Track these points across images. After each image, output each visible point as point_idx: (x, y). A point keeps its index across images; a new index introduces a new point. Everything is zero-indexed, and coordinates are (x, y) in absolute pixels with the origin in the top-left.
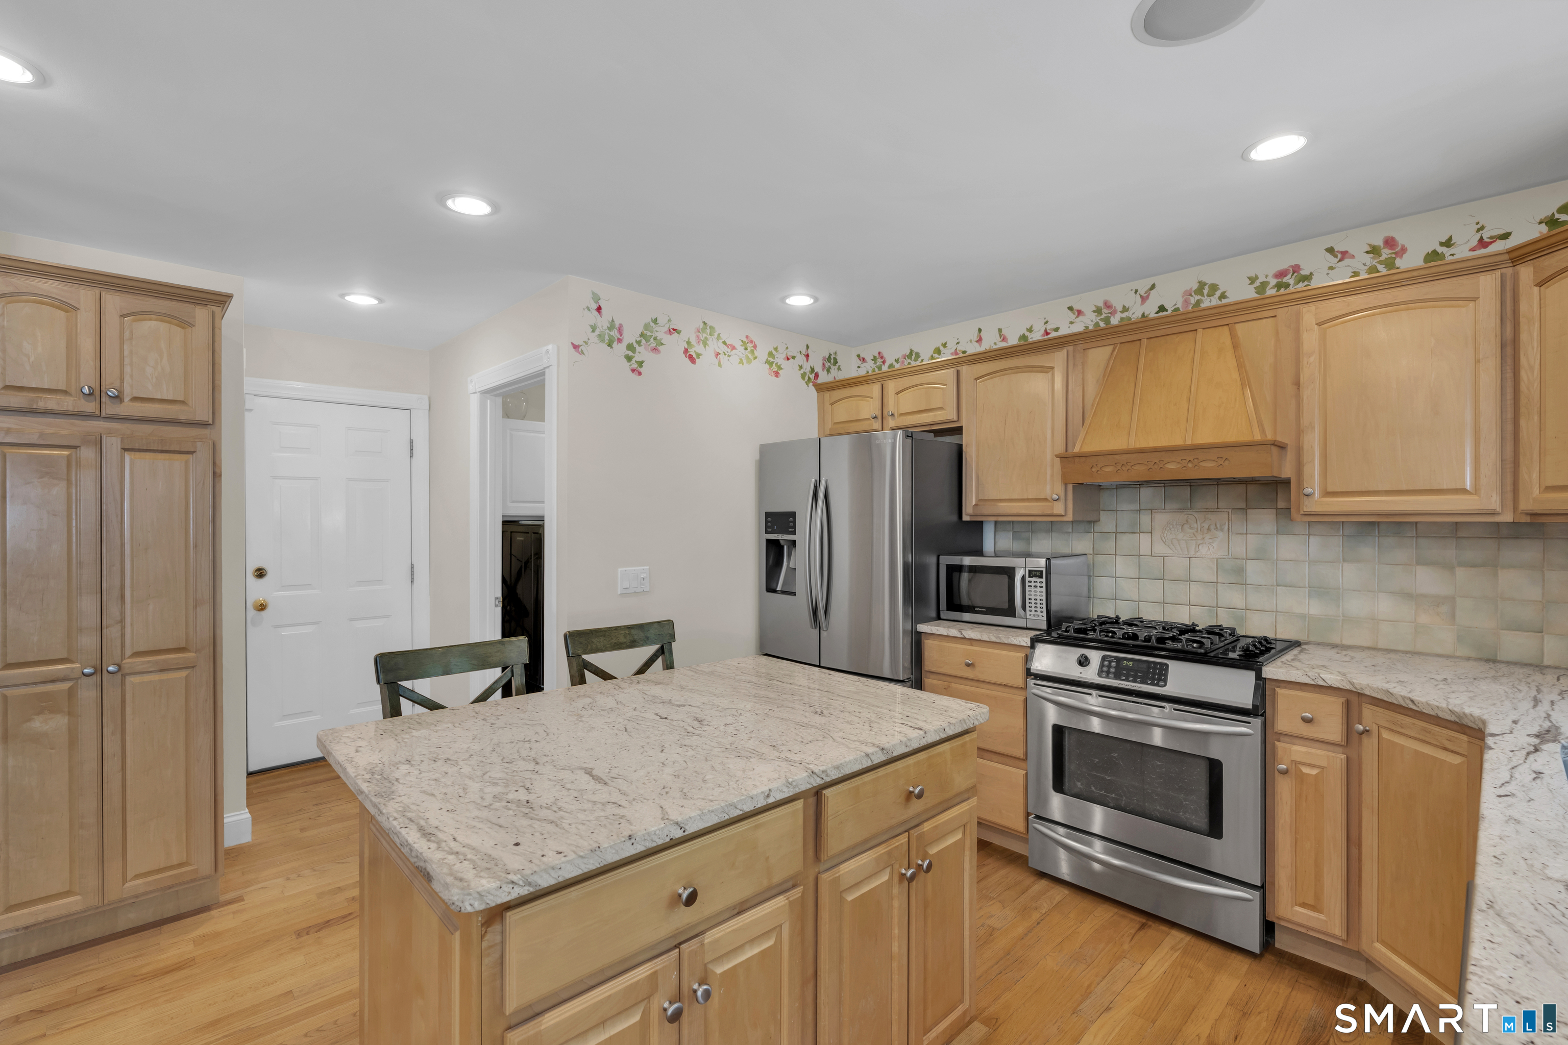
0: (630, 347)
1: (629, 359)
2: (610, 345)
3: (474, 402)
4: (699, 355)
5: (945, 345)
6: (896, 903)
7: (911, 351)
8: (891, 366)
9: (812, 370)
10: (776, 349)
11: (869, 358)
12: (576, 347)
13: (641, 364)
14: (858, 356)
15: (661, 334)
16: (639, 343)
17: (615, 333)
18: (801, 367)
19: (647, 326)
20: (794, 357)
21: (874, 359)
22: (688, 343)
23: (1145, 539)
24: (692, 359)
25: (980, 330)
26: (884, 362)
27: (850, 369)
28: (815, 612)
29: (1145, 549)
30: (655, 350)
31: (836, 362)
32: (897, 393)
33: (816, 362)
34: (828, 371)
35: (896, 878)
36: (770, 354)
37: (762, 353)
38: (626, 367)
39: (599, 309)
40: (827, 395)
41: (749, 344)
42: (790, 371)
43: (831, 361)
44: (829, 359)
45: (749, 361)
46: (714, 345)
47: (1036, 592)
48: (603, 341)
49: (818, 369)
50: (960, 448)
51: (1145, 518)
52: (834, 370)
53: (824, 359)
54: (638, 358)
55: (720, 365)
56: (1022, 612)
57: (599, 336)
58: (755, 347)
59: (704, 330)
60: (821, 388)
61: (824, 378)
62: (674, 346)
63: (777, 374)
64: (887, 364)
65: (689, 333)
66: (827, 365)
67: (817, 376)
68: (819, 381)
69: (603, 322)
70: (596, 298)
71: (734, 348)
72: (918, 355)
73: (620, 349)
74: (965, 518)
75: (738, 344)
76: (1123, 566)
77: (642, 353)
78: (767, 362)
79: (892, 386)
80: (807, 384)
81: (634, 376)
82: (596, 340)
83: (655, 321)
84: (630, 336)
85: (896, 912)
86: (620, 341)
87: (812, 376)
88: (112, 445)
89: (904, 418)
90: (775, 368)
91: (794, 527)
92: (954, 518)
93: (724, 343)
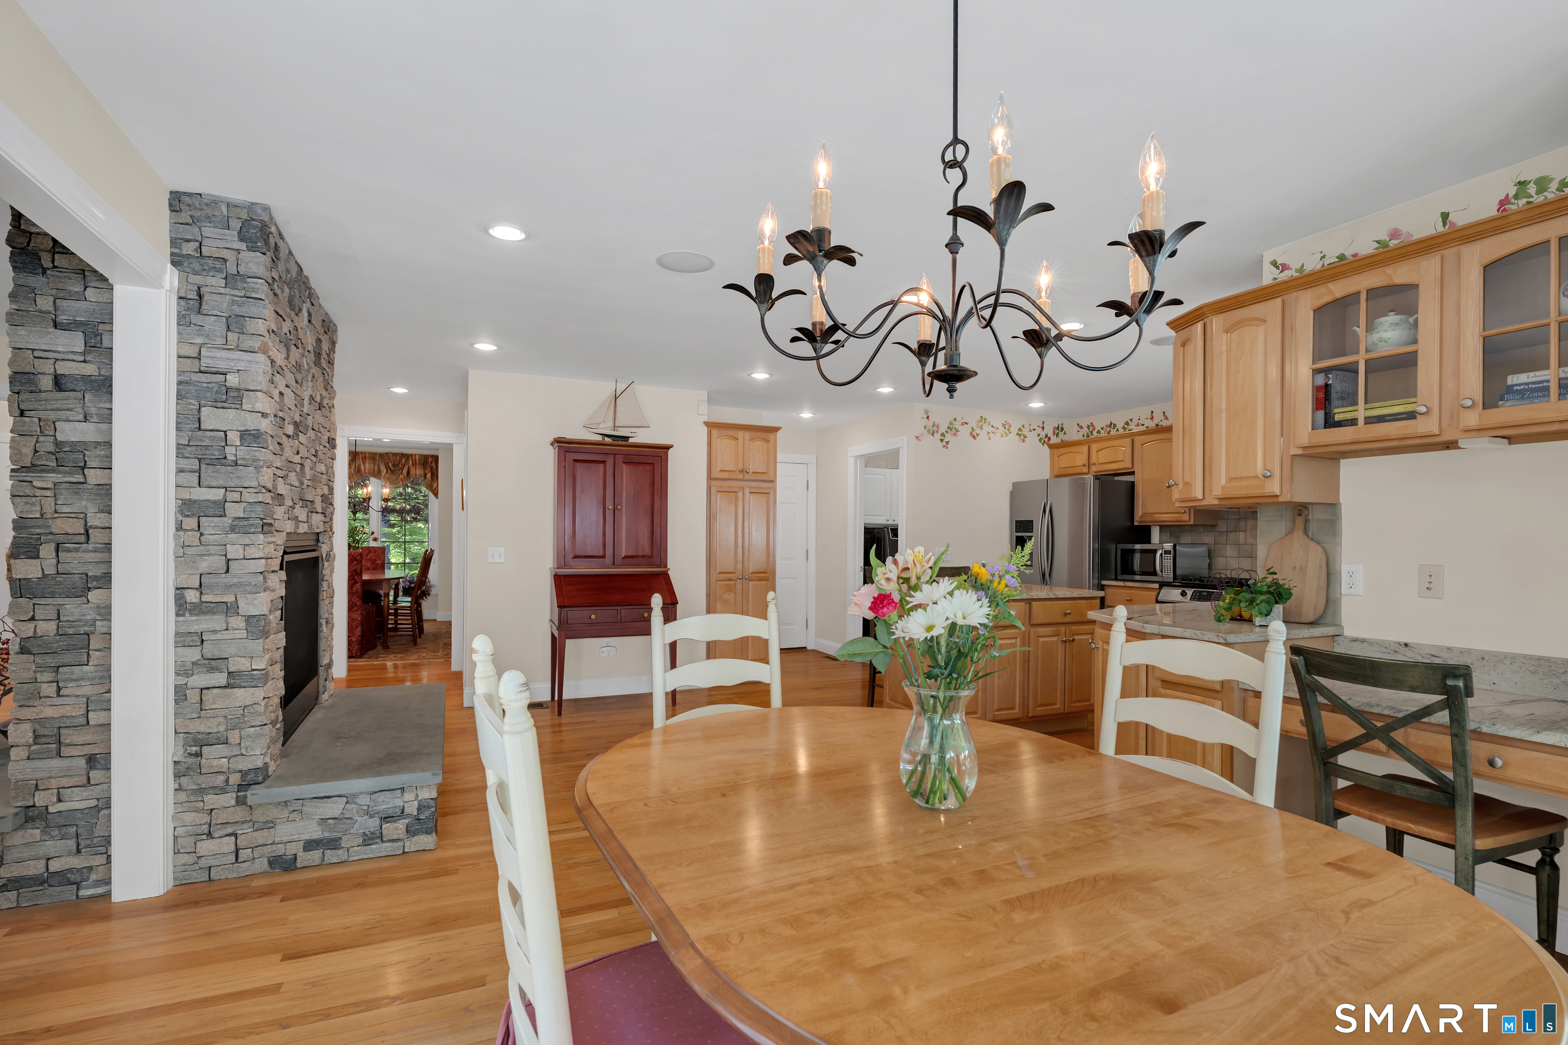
0: (943, 435)
1: (942, 440)
2: (933, 435)
3: (851, 462)
4: (978, 435)
5: (1131, 420)
6: (1059, 650)
7: (1111, 423)
8: (1099, 432)
9: (1046, 436)
10: (1023, 426)
11: (1085, 426)
12: (917, 438)
13: (947, 443)
14: (1078, 424)
15: (957, 425)
16: (947, 432)
17: (935, 429)
18: (1039, 435)
19: (951, 423)
20: (1034, 430)
21: (1088, 427)
22: (972, 429)
23: (1242, 535)
24: (974, 437)
25: (1152, 412)
26: (1094, 429)
27: (1073, 434)
28: (1044, 575)
29: (1242, 540)
30: (955, 434)
31: (1062, 429)
32: (1098, 451)
33: (1049, 431)
34: (1057, 436)
35: (1060, 641)
36: (1020, 429)
37: (1014, 430)
38: (941, 444)
39: (928, 417)
40: (1056, 451)
41: (1006, 426)
42: (1033, 438)
43: (1059, 429)
44: (1058, 428)
45: (1006, 435)
46: (987, 428)
47: (1168, 562)
48: (929, 433)
49: (1050, 434)
50: (1132, 484)
51: (1242, 523)
52: (1061, 435)
53: (1054, 428)
54: (946, 440)
55: (990, 439)
56: (1160, 573)
57: (928, 431)
58: (1010, 426)
59: (981, 421)
60: (1051, 447)
61: (1054, 440)
62: (964, 431)
63: (1023, 441)
64: (1096, 431)
65: (973, 423)
66: (1057, 431)
67: (1049, 439)
68: (1051, 442)
69: (930, 423)
70: (927, 412)
71: (998, 428)
72: (1115, 426)
73: (938, 436)
74: (1136, 524)
75: (1000, 426)
76: (1230, 551)
77: (948, 437)
78: (1018, 434)
79: (1094, 447)
80: (1043, 445)
81: (945, 449)
82: (926, 433)
83: (955, 420)
84: (943, 429)
85: (1059, 653)
86: (937, 432)
87: (1046, 440)
88: (747, 491)
89: (1102, 466)
90: (1022, 437)
91: (1032, 529)
92: (1129, 524)
93: (992, 426)
